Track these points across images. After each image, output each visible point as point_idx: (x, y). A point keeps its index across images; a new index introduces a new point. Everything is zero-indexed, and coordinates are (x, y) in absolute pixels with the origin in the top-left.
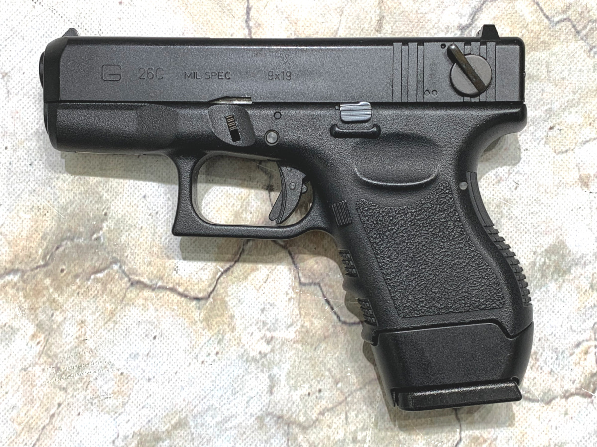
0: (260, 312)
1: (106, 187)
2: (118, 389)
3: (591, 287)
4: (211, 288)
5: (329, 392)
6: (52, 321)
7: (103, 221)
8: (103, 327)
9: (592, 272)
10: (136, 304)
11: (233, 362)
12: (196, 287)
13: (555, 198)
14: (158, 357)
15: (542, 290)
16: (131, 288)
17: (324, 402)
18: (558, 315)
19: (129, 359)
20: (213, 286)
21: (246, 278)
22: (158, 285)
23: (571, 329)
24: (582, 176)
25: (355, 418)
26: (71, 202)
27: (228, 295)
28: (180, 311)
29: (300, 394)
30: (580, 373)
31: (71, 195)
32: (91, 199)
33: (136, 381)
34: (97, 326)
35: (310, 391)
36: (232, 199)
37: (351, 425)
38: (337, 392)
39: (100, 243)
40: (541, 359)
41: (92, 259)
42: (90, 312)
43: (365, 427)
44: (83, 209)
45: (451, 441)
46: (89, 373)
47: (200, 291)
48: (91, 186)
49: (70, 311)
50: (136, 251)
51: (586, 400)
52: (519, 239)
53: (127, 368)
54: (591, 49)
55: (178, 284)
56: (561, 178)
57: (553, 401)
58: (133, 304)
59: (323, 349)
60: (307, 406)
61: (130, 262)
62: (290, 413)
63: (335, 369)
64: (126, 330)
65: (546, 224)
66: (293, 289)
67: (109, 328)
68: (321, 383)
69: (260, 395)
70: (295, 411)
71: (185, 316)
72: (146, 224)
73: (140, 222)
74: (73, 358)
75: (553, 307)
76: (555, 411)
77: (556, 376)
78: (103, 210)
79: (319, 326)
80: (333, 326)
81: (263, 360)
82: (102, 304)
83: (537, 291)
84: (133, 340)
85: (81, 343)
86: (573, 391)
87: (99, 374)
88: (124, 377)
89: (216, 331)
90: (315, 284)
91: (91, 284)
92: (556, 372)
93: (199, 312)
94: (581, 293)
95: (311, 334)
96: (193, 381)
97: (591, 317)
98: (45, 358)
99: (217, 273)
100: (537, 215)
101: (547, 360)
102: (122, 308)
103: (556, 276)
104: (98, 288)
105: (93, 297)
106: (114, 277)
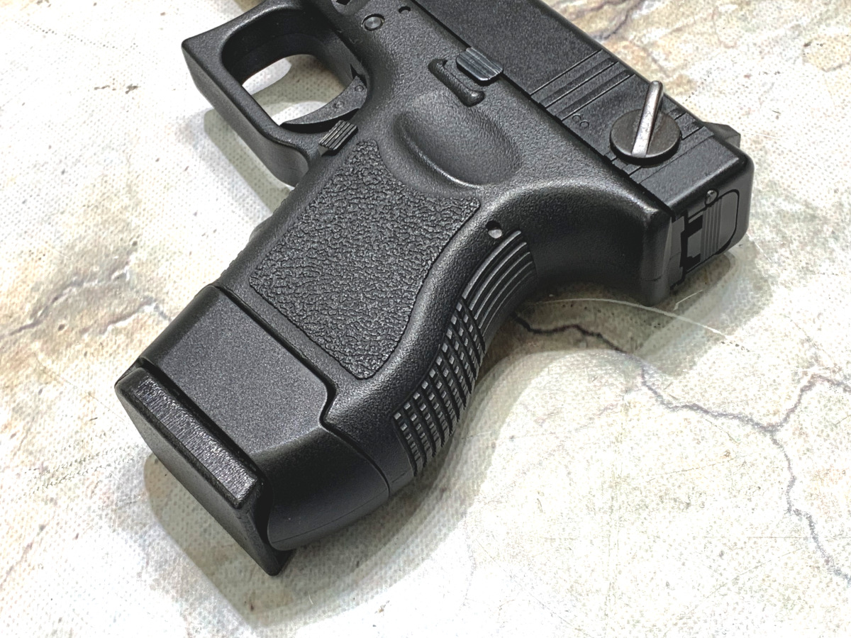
1: (136, 211)
6: (39, 400)
7: (129, 253)
13: (843, 121)
31: (81, 229)
35: (494, 441)
39: (123, 281)
41: (110, 304)
42: (103, 377)
44: (99, 243)
45: (776, 484)
46: (99, 469)
48: (114, 213)
49: (71, 381)
61: (172, 299)
68: (512, 426)
72: (198, 247)
73: (187, 246)
74: (71, 449)
78: (131, 239)
85: (86, 424)
87: (115, 468)
91: (107, 337)
98: (23, 457)
104: (119, 342)
105: (111, 355)
106: (145, 322)
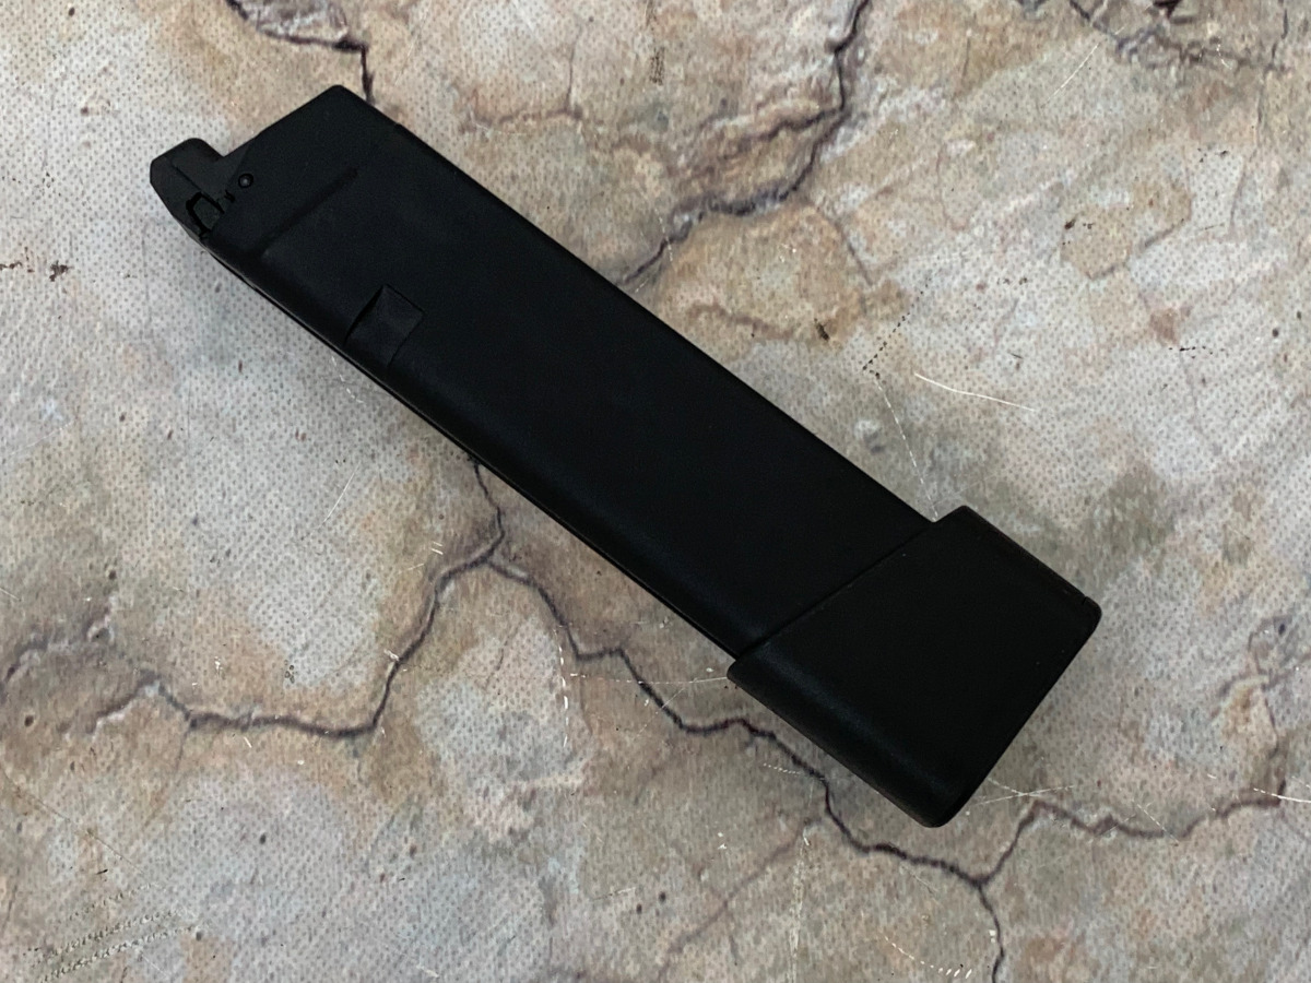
0: (497, 738)
1: (105, 514)
2: (196, 973)
3: (1226, 554)
4: (379, 703)
5: (683, 895)
6: (21, 840)
7: (107, 592)
8: (142, 835)
9: (1221, 521)
10: (208, 769)
11: (453, 864)
12: (342, 706)
13: (1107, 374)
14: (278, 884)
15: (1119, 580)
16: (192, 735)
17: (676, 921)
18: (1167, 630)
19: (211, 899)
20: (381, 697)
21: (452, 665)
22: (253, 716)
23: (1202, 655)
24: (1158, 315)
25: (752, 945)
26: (30, 563)
27: (416, 713)
28: (313, 769)
29: (619, 912)
30: (1243, 753)
31: (27, 546)
32: (73, 547)
33: (236, 947)
34: (127, 836)
35: (640, 902)
36: (393, 493)
37: (746, 966)
38: (701, 892)
39: (107, 643)
40: (1149, 738)
41: (94, 683)
42: (105, 805)
43: (781, 963)
44: (58, 571)
45: (982, 960)
46: (123, 949)
47: (351, 715)
48: (71, 517)
49: (59, 810)
50: (193, 646)
51: (1267, 814)
52: (1047, 475)
53: (209, 922)
54: (1121, 46)
55: (300, 707)
56: (1111, 328)
57: (1196, 828)
58: (202, 769)
59: (655, 798)
60: (638, 937)
61: (183, 675)
62: (603, 958)
63: (688, 837)
64: (195, 832)
65: (1100, 432)
66: (564, 672)
67: (154, 835)
68: (662, 880)
69: (526, 931)
70: (615, 951)
71: (327, 777)
72: (207, 584)
73: (192, 580)
74: (79, 919)
75: (1152, 613)
76: (1203, 849)
77: (1190, 770)
78: (106, 566)
79: (637, 747)
80: (668, 742)
81: (522, 846)
82: (133, 783)
83: (1110, 585)
84: (213, 853)
85: (93, 880)
86: (1235, 797)
87: (145, 947)
88: (206, 941)
89: (404, 798)
90: (611, 653)
91: (99, 739)
92: (1188, 759)
93: (357, 762)
94: (1208, 571)
95: (622, 769)
96: (366, 924)
97: (1240, 621)
98: (16, 930)
99: (385, 667)
100: (1076, 418)
101: (1164, 735)
102: (178, 785)
103: (1144, 544)
104: (117, 747)
105: (109, 769)
106: (150, 714)
